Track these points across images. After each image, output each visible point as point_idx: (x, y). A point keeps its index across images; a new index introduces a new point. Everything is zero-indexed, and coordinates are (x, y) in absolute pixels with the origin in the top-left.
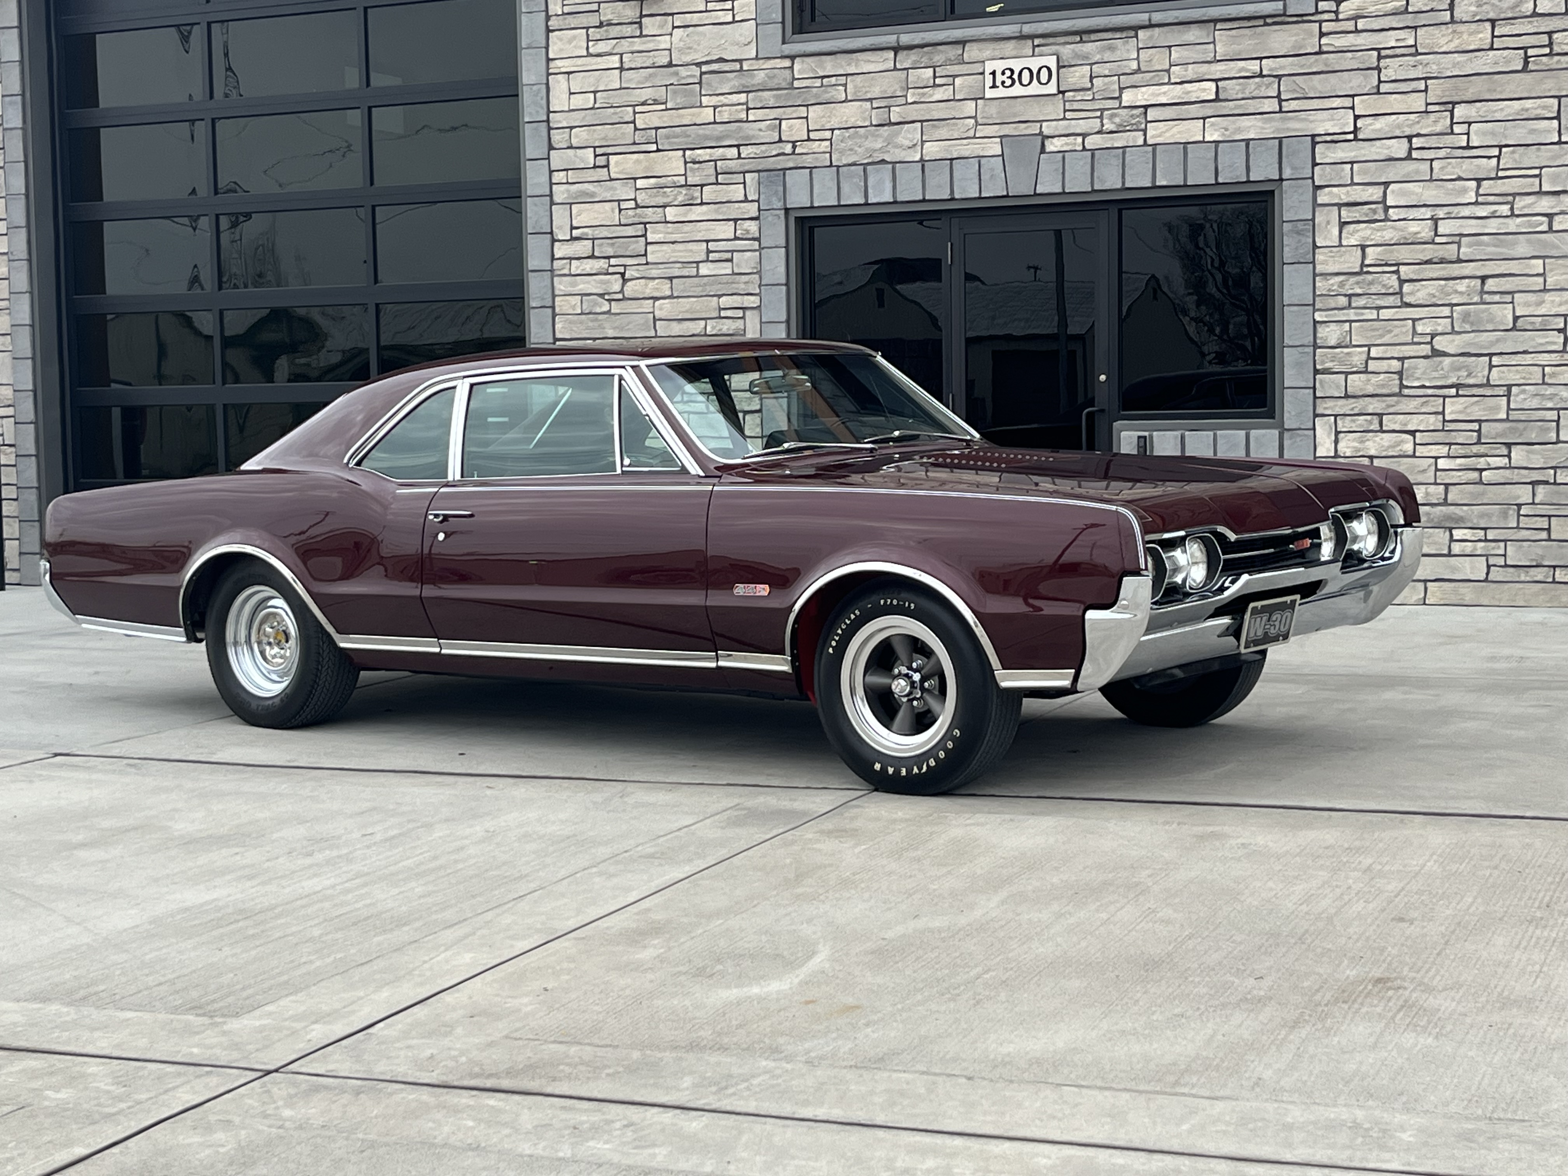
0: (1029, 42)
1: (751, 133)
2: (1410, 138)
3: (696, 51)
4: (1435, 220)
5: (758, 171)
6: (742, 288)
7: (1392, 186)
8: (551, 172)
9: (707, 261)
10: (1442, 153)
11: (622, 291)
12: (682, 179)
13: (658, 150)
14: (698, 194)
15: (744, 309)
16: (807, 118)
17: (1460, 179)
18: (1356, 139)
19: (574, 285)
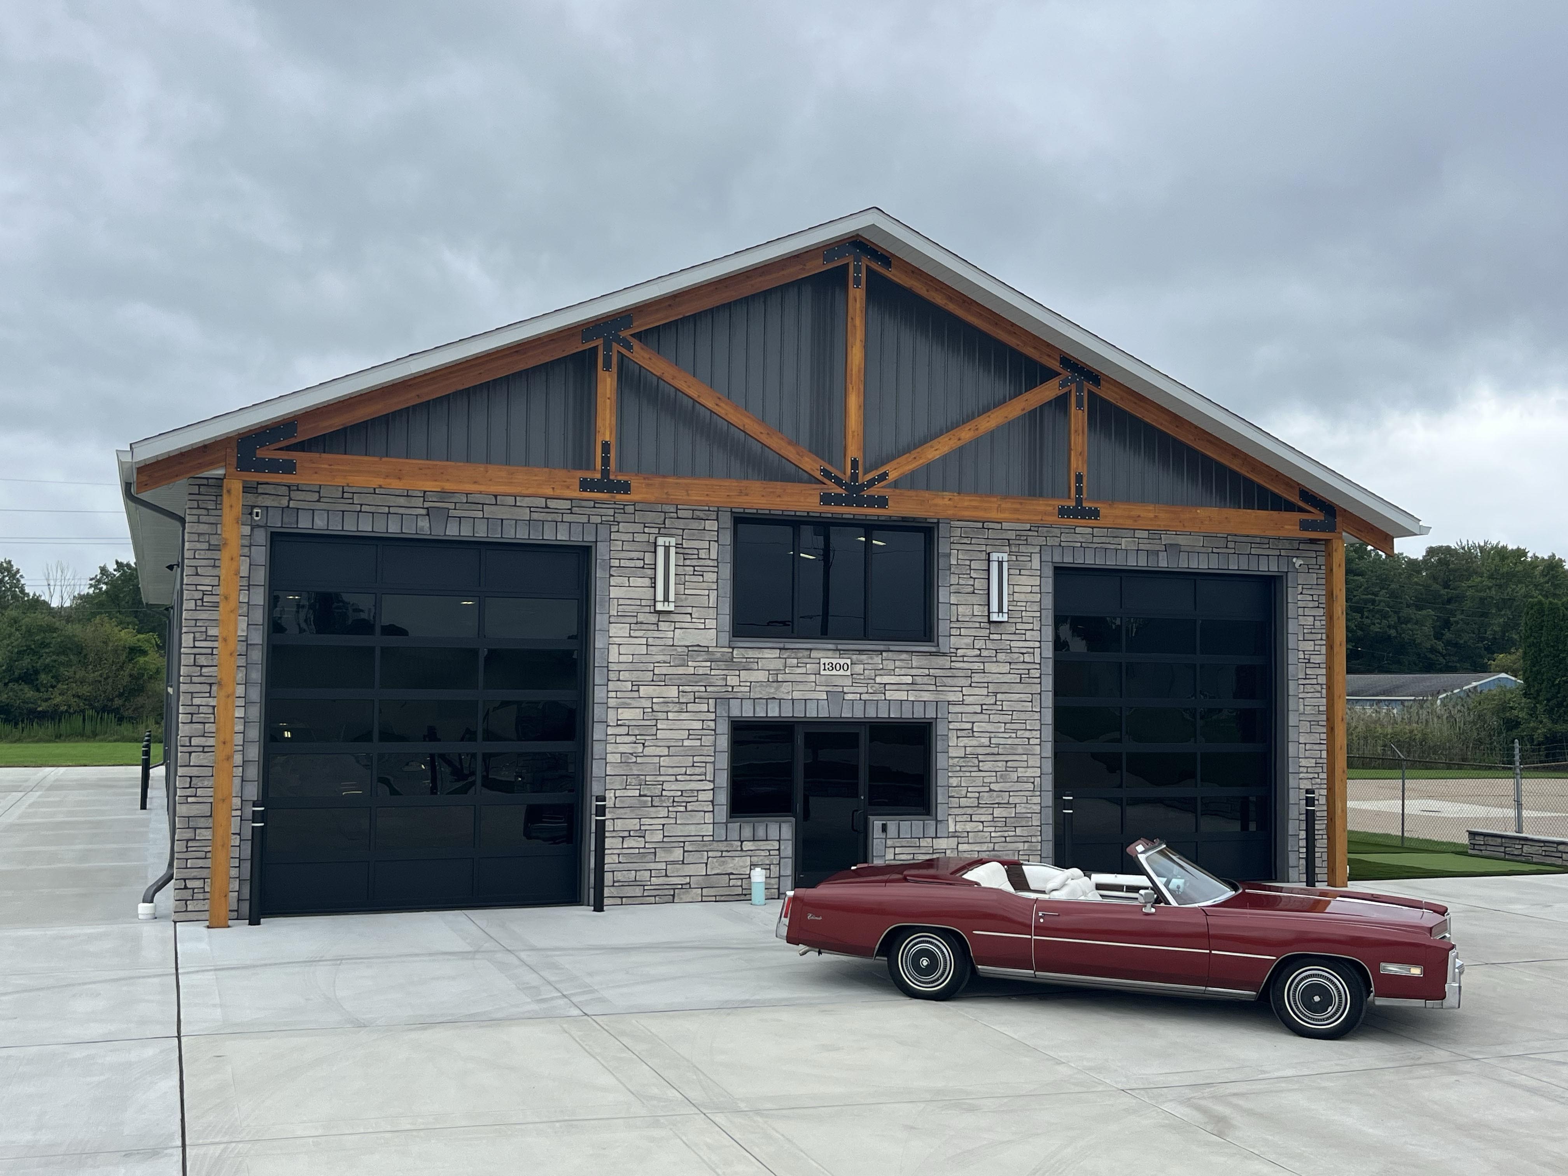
0: (838, 652)
1: (712, 680)
2: (982, 705)
3: (686, 640)
4: (990, 738)
5: (716, 699)
6: (705, 753)
7: (976, 724)
8: (608, 691)
9: (688, 739)
10: (993, 712)
11: (643, 752)
12: (677, 700)
13: (665, 685)
14: (685, 707)
15: (706, 763)
16: (739, 676)
17: (999, 722)
18: (963, 704)
19: (617, 748)
